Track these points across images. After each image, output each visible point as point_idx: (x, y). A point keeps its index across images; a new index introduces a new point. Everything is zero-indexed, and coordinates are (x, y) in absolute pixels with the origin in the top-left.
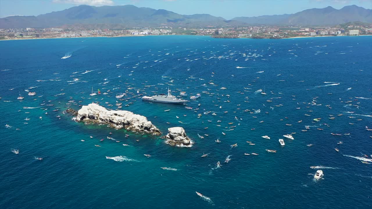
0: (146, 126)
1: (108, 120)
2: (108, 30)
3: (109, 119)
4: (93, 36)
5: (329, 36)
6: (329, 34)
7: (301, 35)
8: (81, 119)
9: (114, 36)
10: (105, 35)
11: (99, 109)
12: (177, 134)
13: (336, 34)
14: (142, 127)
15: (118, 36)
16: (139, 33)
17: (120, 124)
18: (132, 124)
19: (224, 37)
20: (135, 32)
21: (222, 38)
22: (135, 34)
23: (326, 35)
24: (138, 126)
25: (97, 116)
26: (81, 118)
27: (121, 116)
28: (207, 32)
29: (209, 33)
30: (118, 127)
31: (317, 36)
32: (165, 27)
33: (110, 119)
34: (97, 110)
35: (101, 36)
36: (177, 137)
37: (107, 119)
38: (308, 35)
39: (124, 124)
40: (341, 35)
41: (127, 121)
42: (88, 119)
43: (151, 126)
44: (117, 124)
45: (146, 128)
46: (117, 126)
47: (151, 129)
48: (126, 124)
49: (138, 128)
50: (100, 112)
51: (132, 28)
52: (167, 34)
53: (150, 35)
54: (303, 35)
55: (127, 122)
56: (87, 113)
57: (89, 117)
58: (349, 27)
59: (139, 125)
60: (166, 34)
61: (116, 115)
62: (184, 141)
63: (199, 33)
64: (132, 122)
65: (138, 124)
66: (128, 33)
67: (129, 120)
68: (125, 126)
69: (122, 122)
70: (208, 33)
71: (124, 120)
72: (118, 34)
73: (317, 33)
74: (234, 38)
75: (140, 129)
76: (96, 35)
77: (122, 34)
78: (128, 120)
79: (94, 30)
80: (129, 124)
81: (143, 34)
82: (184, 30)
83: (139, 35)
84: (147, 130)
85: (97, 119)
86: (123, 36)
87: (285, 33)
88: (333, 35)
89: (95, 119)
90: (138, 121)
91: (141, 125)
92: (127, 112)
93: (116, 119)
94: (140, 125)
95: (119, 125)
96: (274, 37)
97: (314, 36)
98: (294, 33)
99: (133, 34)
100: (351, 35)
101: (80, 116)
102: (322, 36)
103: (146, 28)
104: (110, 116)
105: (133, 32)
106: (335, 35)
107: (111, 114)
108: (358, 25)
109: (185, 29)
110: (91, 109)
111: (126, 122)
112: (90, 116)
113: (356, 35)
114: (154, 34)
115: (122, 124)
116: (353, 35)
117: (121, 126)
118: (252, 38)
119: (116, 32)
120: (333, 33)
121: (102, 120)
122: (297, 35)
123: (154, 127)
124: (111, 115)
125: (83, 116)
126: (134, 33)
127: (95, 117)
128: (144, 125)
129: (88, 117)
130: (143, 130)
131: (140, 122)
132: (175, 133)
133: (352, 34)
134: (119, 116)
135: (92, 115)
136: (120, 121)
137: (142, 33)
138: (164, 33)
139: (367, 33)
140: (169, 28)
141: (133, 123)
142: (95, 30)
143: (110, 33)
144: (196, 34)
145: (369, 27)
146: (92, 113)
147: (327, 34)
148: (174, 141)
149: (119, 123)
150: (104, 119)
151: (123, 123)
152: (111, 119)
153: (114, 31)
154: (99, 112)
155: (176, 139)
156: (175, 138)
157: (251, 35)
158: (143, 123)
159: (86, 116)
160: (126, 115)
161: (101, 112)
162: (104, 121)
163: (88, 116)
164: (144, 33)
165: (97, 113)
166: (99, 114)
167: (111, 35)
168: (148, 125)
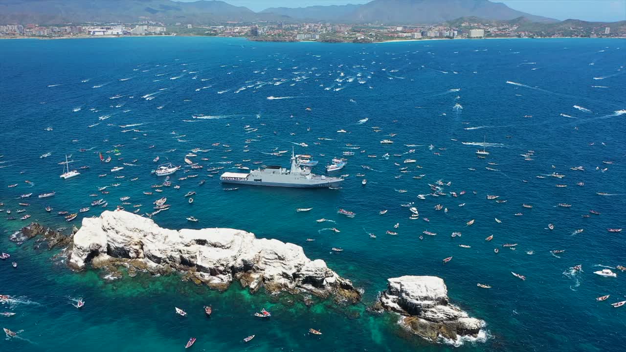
0: (311, 274)
1: (177, 260)
2: (36, 27)
3: (178, 256)
4: (8, 38)
5: (440, 39)
6: (441, 36)
7: (398, 37)
8: (86, 261)
9: (53, 38)
10: (34, 35)
11: (140, 228)
12: (432, 299)
13: (452, 35)
14: (295, 276)
15: (62, 38)
16: (104, 32)
17: (225, 271)
18: (258, 269)
19: (272, 40)
20: (97, 30)
21: (269, 41)
22: (96, 33)
23: (436, 37)
24: (285, 275)
25: (137, 247)
26: (85, 257)
27: (222, 247)
28: (235, 31)
29: (239, 33)
30: (216, 280)
31: (424, 38)
32: (148, 22)
33: (181, 257)
34: (135, 230)
35: (26, 38)
36: (433, 309)
37: (171, 256)
38: (410, 37)
39: (234, 270)
40: (459, 38)
41: (243, 260)
42: (105, 257)
43: (326, 273)
44: (213, 272)
45: (310, 280)
46: (214, 277)
47: (325, 283)
48: (240, 270)
49: (283, 281)
50: (145, 236)
51: (86, 23)
52: (161, 34)
53: (127, 36)
54: (402, 38)
55: (242, 263)
56: (102, 241)
57: (109, 252)
58: (463, 25)
59: (285, 271)
60: (159, 34)
61: (201, 242)
62: (460, 320)
63: (220, 33)
64: (258, 261)
65: (281, 270)
66: (80, 31)
67: (249, 257)
68: (238, 275)
69: (230, 265)
70: (237, 32)
71: (235, 258)
72: (60, 34)
73: (422, 34)
74: (291, 41)
75: (291, 283)
76: (14, 34)
77: (69, 33)
78: (246, 259)
79: (6, 25)
80: (247, 267)
81: (113, 33)
82: (189, 28)
83: (104, 34)
84: (313, 285)
85: (138, 257)
86: (71, 36)
87: (371, 34)
88: (447, 37)
89: (129, 257)
90: (280, 258)
91: (294, 270)
92: (237, 234)
93: (207, 257)
94: (290, 273)
95: (221, 276)
96: (360, 40)
97: (420, 39)
98: (386, 34)
99: (92, 33)
100: (474, 38)
101: (84, 251)
102: (431, 39)
103: (113, 24)
104: (181, 247)
105: (92, 30)
106: (451, 38)
107: (187, 241)
108: (475, 22)
109: (190, 26)
110: (117, 228)
111: (239, 263)
112: (112, 248)
113: (481, 37)
114: (134, 34)
115: (229, 272)
116: (477, 37)
117: (226, 278)
118: (322, 41)
119: (57, 29)
120: (448, 33)
121: (158, 260)
122: (392, 38)
123: (332, 276)
124: (186, 245)
125: (91, 250)
126: (94, 32)
127: (129, 251)
128: (303, 271)
129: (105, 252)
130: (300, 284)
131: (287, 263)
132: (426, 298)
133: (475, 36)
134: (215, 246)
135: (121, 246)
136: (225, 263)
137: (109, 32)
138: (155, 33)
139: (493, 35)
140: (157, 23)
141: (261, 265)
142: (8, 26)
143: (44, 32)
144: (215, 35)
145: (490, 25)
146: (120, 241)
147: (438, 35)
148: (422, 321)
149: (222, 268)
150: (163, 256)
151: (232, 268)
152: (186, 256)
153: (51, 27)
154: (141, 235)
155: (429, 314)
156: (425, 311)
157: (317, 37)
158: (299, 267)
159: (100, 250)
160: (236, 242)
161: (150, 237)
162: (165, 261)
163: (106, 250)
164: (115, 32)
165: (137, 240)
166: (144, 241)
167: (46, 34)
168: (318, 272)
